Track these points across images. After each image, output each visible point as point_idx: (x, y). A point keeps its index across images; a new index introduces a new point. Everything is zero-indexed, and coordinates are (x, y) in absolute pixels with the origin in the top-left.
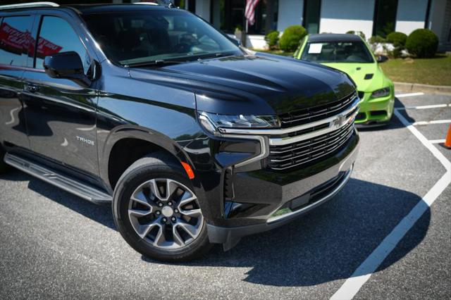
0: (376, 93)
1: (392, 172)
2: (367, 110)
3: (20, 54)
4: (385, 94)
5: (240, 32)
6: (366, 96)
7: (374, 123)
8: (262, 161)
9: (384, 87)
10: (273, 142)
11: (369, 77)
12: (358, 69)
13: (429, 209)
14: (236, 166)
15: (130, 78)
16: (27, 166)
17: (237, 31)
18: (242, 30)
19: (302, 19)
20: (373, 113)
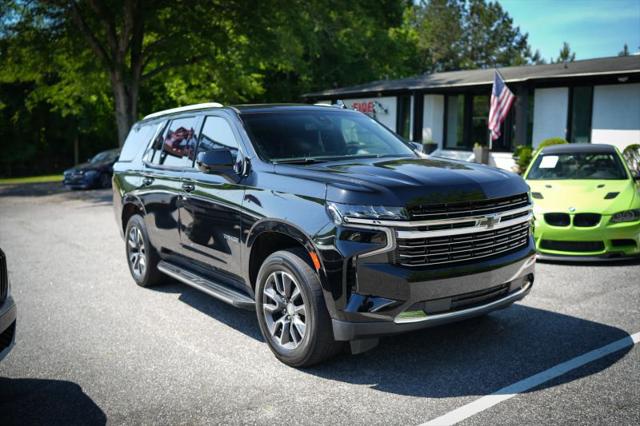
0: (617, 217)
1: (610, 308)
2: (606, 238)
3: (180, 157)
4: (633, 218)
5: (480, 148)
6: (604, 220)
7: (617, 255)
8: (389, 254)
9: (632, 208)
10: (402, 235)
11: (611, 196)
12: (600, 186)
13: (633, 344)
14: (360, 256)
15: (275, 173)
16: (178, 272)
17: (477, 147)
18: (483, 146)
19: (565, 131)
20: (616, 243)
